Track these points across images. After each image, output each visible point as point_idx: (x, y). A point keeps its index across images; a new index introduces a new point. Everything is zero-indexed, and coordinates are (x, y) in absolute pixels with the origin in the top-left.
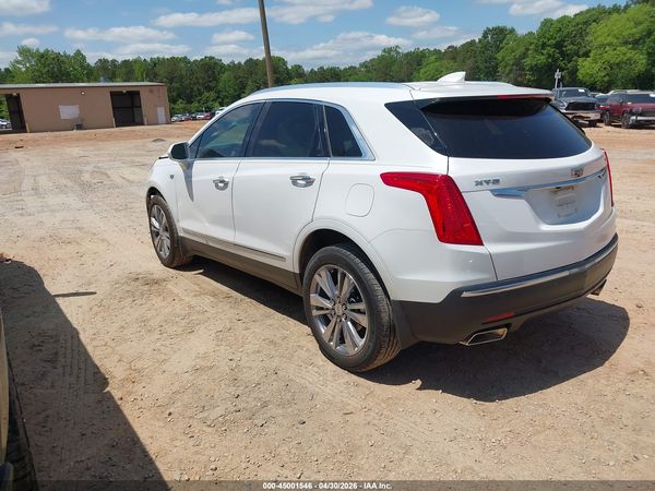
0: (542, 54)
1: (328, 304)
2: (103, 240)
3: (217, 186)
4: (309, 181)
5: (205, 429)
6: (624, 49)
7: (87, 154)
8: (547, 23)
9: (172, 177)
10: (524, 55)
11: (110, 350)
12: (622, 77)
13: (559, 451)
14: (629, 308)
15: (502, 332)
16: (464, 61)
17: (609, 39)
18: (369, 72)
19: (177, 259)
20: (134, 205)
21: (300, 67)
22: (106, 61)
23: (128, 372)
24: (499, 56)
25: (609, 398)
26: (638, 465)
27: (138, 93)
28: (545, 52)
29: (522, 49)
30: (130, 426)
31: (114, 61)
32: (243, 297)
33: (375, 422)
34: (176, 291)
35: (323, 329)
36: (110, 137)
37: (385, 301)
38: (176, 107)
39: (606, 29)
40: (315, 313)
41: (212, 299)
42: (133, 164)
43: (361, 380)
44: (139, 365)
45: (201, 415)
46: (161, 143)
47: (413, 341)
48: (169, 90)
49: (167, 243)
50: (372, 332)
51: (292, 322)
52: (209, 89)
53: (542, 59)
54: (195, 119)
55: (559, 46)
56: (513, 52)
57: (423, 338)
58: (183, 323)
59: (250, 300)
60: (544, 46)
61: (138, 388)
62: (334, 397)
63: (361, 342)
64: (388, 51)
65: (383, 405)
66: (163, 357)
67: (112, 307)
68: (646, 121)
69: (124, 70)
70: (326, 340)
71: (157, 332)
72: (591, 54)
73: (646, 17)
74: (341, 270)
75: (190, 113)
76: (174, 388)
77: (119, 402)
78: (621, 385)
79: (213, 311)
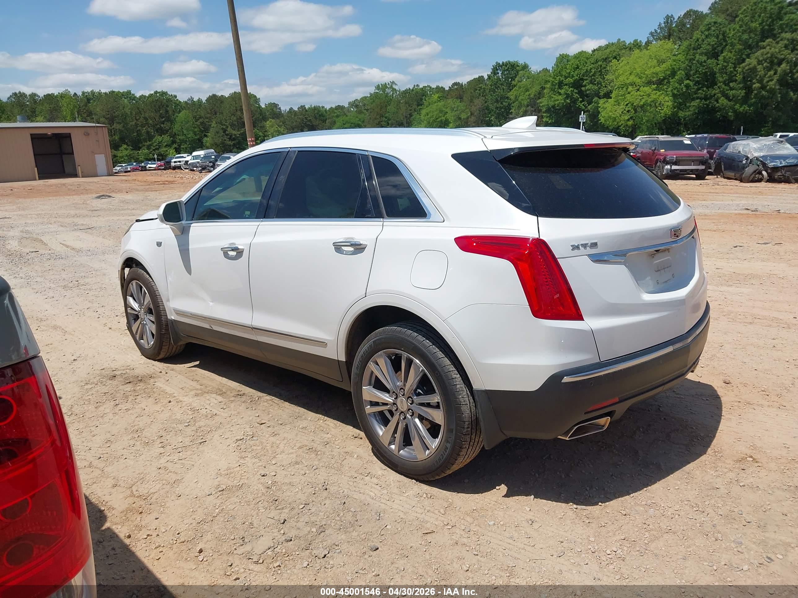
0: (560, 94)
1: (387, 398)
2: (55, 328)
3: (226, 255)
4: (359, 248)
5: (252, 566)
6: (647, 89)
7: (7, 214)
8: (563, 59)
9: (159, 244)
10: (540, 95)
11: (97, 472)
12: (647, 121)
13: (684, 559)
14: (717, 385)
15: (605, 421)
16: (471, 101)
17: (632, 78)
18: (360, 112)
19: (165, 348)
20: (87, 280)
21: (275, 105)
22: (22, 95)
23: (131, 500)
24: (512, 95)
25: (723, 490)
26: (775, 567)
27: (68, 137)
28: (562, 91)
29: (537, 88)
30: (149, 572)
31: (33, 95)
32: (260, 394)
33: (465, 540)
34: (168, 389)
35: (380, 431)
36: (32, 193)
37: (465, 392)
38: (119, 154)
39: (627, 68)
40: (369, 409)
41: (220, 398)
42: (76, 228)
43: (435, 491)
44: (143, 490)
45: (241, 550)
46: (109, 199)
47: (501, 438)
48: (111, 134)
49: (151, 327)
50: (449, 430)
51: (331, 423)
52: (161, 132)
53: (559, 100)
54: (144, 169)
55: (577, 85)
56: (527, 90)
57: (511, 434)
58: (189, 431)
59: (269, 397)
60: (561, 84)
61: (148, 519)
62: (405, 513)
63: (434, 444)
64: (382, 87)
65: (469, 519)
66: (174, 477)
67: (88, 415)
68: (681, 170)
69: (47, 106)
70: (385, 442)
71: (157, 444)
72: (613, 95)
73: (669, 55)
74: (405, 355)
75: (138, 161)
76: (199, 516)
77: (127, 541)
78: (731, 475)
79: (224, 414)
